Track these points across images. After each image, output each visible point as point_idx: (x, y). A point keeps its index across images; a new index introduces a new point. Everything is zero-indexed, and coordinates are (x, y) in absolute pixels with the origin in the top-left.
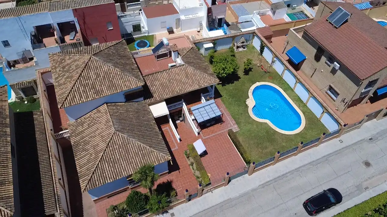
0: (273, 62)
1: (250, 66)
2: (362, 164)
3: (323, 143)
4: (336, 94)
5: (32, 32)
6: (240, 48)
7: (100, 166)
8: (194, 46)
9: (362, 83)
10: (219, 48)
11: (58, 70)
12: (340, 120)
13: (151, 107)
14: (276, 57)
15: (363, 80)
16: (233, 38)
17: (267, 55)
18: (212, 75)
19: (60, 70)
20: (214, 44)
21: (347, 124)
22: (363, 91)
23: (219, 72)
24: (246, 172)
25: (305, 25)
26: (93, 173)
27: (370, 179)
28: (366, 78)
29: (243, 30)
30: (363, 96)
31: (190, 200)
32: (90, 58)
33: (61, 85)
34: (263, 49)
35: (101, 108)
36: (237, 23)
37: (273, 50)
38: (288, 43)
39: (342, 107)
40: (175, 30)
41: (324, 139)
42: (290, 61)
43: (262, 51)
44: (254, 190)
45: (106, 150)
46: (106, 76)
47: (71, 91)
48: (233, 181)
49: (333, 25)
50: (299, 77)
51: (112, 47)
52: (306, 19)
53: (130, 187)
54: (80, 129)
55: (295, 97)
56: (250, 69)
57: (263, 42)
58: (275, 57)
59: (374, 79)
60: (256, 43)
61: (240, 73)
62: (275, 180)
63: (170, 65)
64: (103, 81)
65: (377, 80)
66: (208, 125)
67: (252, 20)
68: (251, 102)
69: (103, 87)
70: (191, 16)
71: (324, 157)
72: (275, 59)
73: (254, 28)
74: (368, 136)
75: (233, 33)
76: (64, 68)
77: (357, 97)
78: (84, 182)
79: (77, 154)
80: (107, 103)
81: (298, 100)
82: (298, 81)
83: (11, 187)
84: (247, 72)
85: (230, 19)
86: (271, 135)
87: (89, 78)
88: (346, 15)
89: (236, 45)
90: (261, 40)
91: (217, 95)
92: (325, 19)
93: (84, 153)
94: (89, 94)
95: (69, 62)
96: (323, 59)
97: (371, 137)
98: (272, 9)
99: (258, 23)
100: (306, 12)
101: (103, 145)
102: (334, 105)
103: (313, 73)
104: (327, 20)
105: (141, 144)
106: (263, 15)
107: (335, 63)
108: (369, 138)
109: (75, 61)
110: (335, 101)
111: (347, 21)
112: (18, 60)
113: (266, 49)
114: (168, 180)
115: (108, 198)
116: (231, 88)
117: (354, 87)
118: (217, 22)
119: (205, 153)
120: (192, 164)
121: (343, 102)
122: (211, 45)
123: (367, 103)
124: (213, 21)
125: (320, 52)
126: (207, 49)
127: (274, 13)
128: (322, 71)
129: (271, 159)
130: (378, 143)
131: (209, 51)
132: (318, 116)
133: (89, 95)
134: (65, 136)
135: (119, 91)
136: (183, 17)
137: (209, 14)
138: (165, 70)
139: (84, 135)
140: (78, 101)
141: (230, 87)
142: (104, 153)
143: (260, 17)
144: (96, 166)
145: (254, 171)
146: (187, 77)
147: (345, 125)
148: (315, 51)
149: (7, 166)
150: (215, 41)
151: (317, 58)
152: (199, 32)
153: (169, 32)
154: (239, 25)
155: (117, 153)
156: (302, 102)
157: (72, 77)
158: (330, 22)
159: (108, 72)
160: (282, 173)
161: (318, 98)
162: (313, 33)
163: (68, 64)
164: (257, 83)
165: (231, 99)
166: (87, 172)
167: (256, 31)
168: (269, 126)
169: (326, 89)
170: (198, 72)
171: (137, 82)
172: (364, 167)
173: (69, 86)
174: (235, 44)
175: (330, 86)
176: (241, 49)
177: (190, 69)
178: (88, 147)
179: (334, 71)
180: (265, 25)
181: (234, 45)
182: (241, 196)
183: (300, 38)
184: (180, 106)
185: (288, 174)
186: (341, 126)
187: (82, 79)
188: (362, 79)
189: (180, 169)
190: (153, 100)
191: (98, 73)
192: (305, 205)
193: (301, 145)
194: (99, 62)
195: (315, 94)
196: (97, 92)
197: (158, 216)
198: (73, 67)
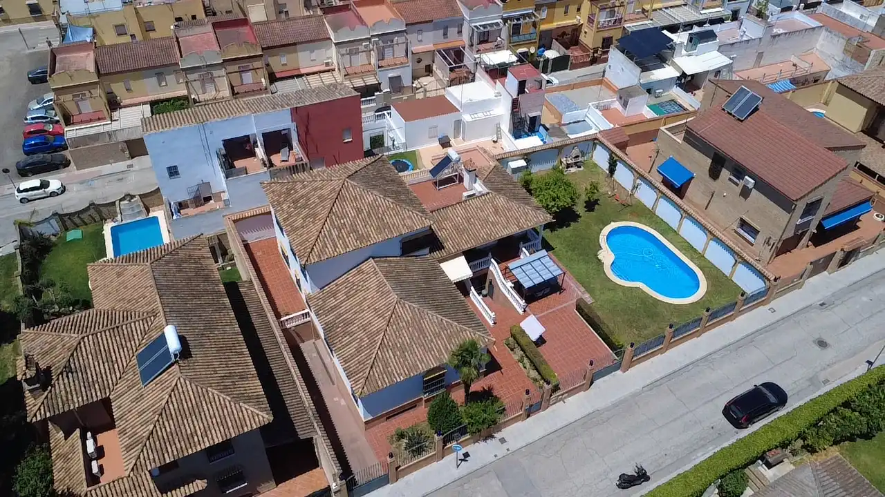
0: (635, 187)
1: (595, 197)
2: (814, 345)
3: (741, 313)
4: (754, 232)
5: (220, 149)
6: (572, 167)
7: (381, 356)
8: (498, 164)
9: (796, 205)
10: (535, 169)
11: (285, 206)
12: (766, 272)
13: (441, 265)
14: (642, 177)
15: (797, 200)
16: (559, 149)
17: (623, 176)
18: (537, 208)
19: (289, 207)
20: (528, 161)
21: (780, 277)
22: (799, 221)
23: (548, 205)
24: (617, 367)
25: (684, 121)
26: (372, 367)
27: (830, 367)
28: (801, 198)
29: (572, 137)
30: (800, 232)
31: (528, 416)
32: (344, 184)
33: (297, 229)
34: (615, 166)
35: (363, 266)
36: (560, 125)
37: (634, 165)
38: (658, 152)
39: (767, 253)
40: (452, 141)
41: (743, 305)
42: (666, 182)
43: (612, 170)
44: (634, 395)
45: (386, 330)
46: (371, 212)
47: (319, 236)
48: (597, 382)
49: (734, 116)
50: (686, 207)
51: (370, 167)
52: (681, 113)
53: (425, 397)
54: (332, 302)
55: (683, 244)
56: (596, 202)
57: (614, 153)
58: (638, 178)
59: (813, 200)
60: (600, 158)
61: (580, 209)
62: (669, 376)
63: (465, 194)
64: (368, 220)
65: (820, 200)
66: (540, 294)
67: (586, 119)
68: (607, 256)
69: (369, 230)
70: (480, 115)
71: (748, 336)
72: (638, 181)
73: (593, 131)
74: (817, 299)
75: (555, 141)
76: (296, 202)
77: (790, 234)
78: (358, 383)
79: (335, 342)
80: (373, 258)
81: (688, 249)
82: (686, 214)
83: (258, 383)
84: (591, 205)
85: (547, 119)
86: (650, 308)
87: (344, 216)
88: (754, 98)
89: (565, 162)
90: (610, 149)
91: (547, 246)
92: (721, 108)
93: (347, 339)
94: (347, 240)
95: (303, 192)
96: (725, 174)
97: (822, 302)
98: (621, 98)
99: (597, 123)
100: (680, 101)
101: (380, 323)
102: (753, 252)
103: (710, 201)
104: (723, 109)
105: (443, 318)
106: (605, 109)
107: (747, 177)
108: (819, 303)
109: (315, 189)
110: (752, 245)
111: (756, 109)
112: (186, 201)
113: (619, 166)
114: (484, 388)
115: (388, 418)
116: (568, 235)
117: (783, 216)
118: (528, 123)
119: (541, 341)
120: (521, 361)
121: (767, 243)
122: (522, 163)
123: (808, 246)
124: (522, 121)
125: (719, 162)
126: (515, 170)
127: (625, 105)
128: (725, 194)
129: (657, 343)
130: (836, 309)
131: (521, 174)
132: (727, 272)
133: (348, 244)
134: (288, 326)
135: (395, 235)
136: (467, 118)
137: (514, 110)
138: (458, 203)
139: (342, 310)
140: (331, 252)
141: (565, 232)
142: (384, 334)
143: (600, 113)
144: (374, 356)
145: (632, 364)
146: (496, 212)
147: (775, 280)
148: (710, 161)
149: (242, 353)
150: (528, 156)
151: (714, 174)
152: (495, 142)
153: (441, 145)
154: (564, 128)
155: (405, 335)
156: (695, 251)
157: (315, 215)
158: (728, 113)
159: (375, 205)
160: (679, 366)
161: (724, 238)
162: (702, 131)
163: (302, 197)
164: (612, 223)
165: (569, 253)
166: (360, 367)
167: (599, 136)
168: (643, 292)
169: (735, 226)
170: (514, 205)
171: (423, 219)
172: (817, 348)
173: (314, 229)
174: (564, 160)
175: (742, 220)
176: (573, 170)
177: (501, 201)
178: (353, 328)
179: (745, 193)
180: (612, 126)
181: (561, 162)
182: (615, 405)
183: (680, 142)
184: (485, 267)
185: (690, 367)
186: (769, 280)
187: (333, 217)
188: (794, 199)
189: (502, 368)
190: (444, 253)
191: (359, 206)
192: (727, 412)
193: (707, 314)
194: (358, 189)
195: (718, 233)
196: (360, 238)
197: (477, 444)
198: (314, 199)
